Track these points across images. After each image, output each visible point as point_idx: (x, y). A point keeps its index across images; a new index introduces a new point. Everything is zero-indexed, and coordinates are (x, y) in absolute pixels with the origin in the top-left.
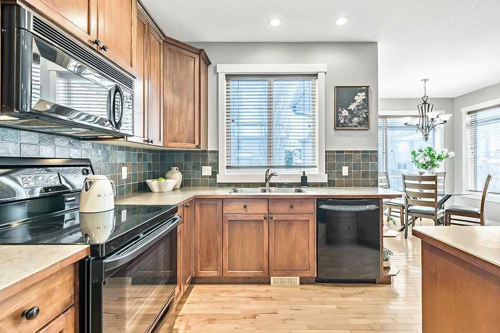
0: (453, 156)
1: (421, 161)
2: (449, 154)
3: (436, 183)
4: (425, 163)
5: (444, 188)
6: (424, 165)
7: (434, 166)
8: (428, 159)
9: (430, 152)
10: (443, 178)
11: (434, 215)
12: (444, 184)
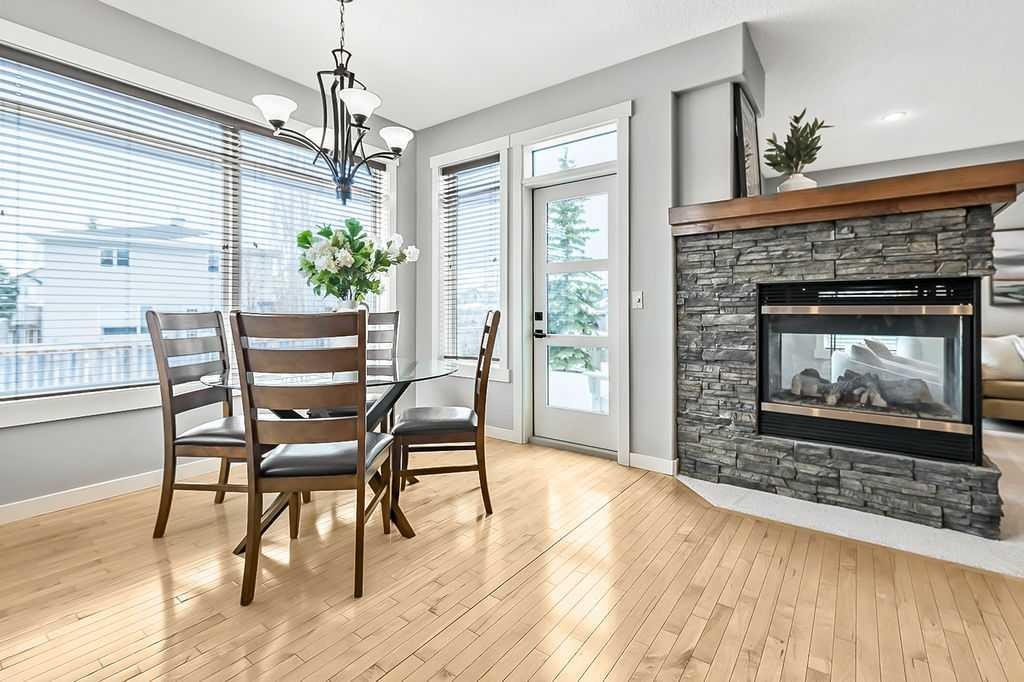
0: (416, 259)
1: (322, 263)
2: (405, 252)
3: (362, 341)
4: (334, 271)
5: (394, 356)
6: (333, 281)
7: (365, 285)
8: (345, 256)
9: (352, 239)
10: (392, 327)
11: (353, 472)
12: (394, 346)
